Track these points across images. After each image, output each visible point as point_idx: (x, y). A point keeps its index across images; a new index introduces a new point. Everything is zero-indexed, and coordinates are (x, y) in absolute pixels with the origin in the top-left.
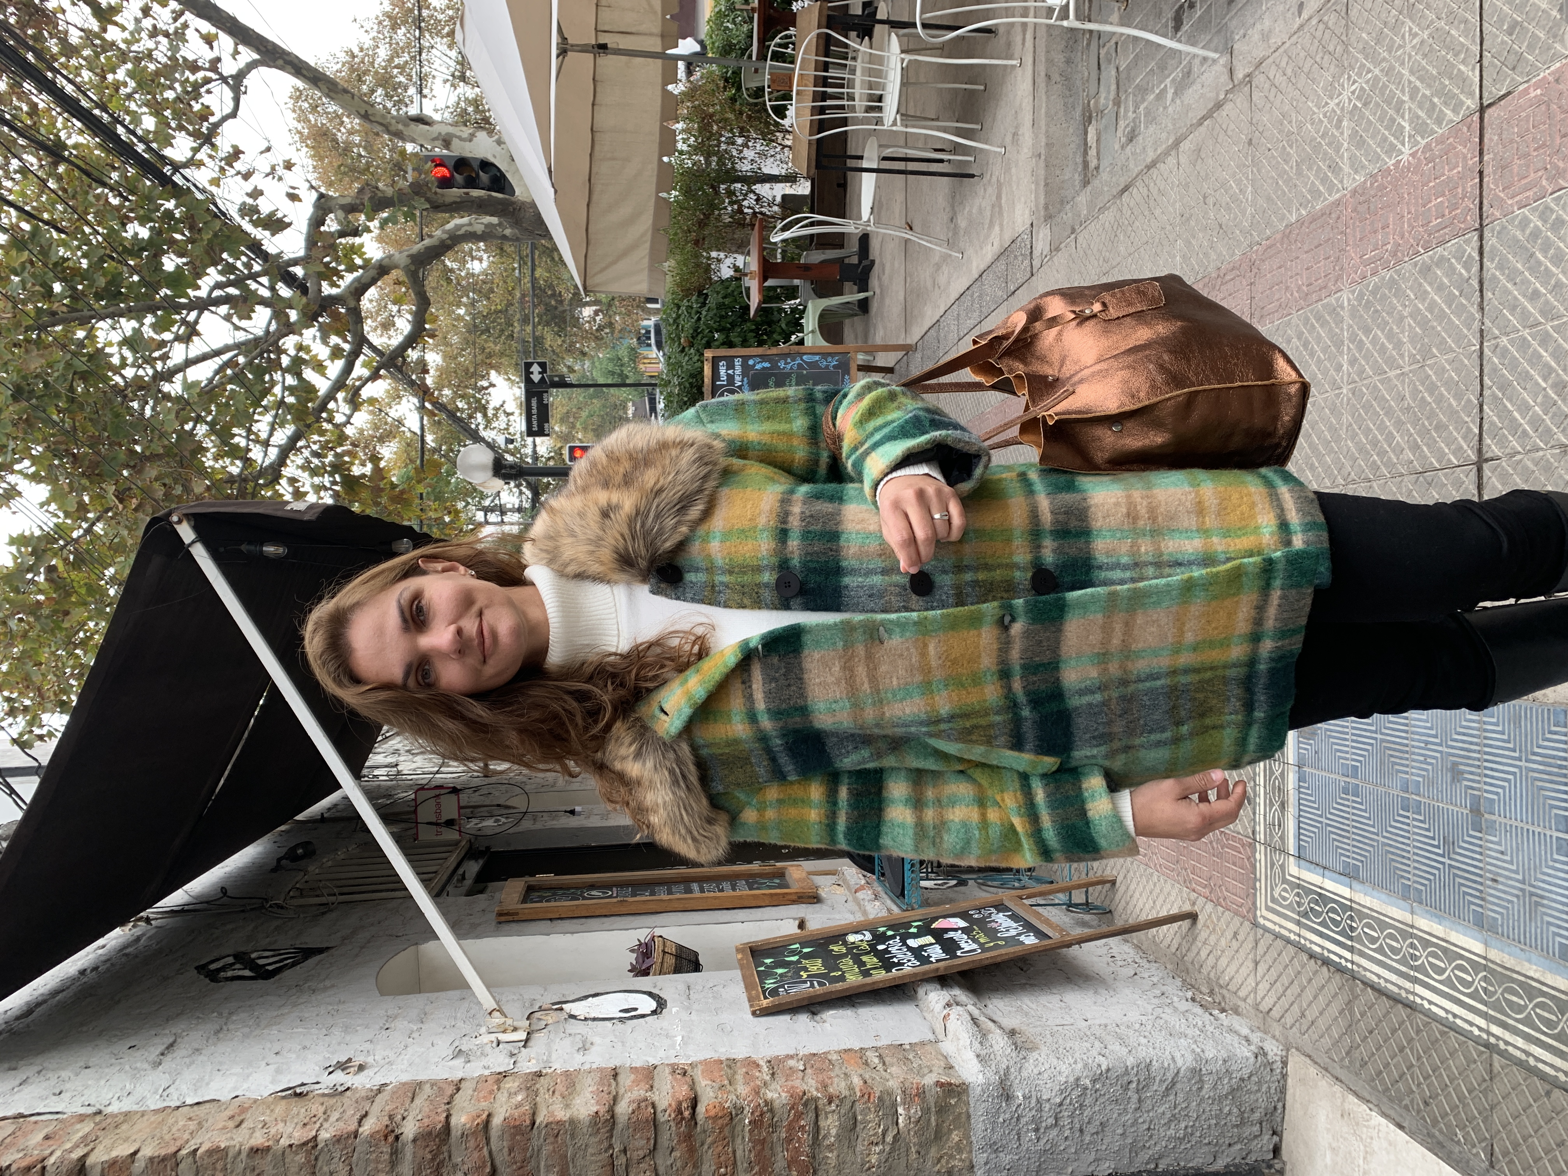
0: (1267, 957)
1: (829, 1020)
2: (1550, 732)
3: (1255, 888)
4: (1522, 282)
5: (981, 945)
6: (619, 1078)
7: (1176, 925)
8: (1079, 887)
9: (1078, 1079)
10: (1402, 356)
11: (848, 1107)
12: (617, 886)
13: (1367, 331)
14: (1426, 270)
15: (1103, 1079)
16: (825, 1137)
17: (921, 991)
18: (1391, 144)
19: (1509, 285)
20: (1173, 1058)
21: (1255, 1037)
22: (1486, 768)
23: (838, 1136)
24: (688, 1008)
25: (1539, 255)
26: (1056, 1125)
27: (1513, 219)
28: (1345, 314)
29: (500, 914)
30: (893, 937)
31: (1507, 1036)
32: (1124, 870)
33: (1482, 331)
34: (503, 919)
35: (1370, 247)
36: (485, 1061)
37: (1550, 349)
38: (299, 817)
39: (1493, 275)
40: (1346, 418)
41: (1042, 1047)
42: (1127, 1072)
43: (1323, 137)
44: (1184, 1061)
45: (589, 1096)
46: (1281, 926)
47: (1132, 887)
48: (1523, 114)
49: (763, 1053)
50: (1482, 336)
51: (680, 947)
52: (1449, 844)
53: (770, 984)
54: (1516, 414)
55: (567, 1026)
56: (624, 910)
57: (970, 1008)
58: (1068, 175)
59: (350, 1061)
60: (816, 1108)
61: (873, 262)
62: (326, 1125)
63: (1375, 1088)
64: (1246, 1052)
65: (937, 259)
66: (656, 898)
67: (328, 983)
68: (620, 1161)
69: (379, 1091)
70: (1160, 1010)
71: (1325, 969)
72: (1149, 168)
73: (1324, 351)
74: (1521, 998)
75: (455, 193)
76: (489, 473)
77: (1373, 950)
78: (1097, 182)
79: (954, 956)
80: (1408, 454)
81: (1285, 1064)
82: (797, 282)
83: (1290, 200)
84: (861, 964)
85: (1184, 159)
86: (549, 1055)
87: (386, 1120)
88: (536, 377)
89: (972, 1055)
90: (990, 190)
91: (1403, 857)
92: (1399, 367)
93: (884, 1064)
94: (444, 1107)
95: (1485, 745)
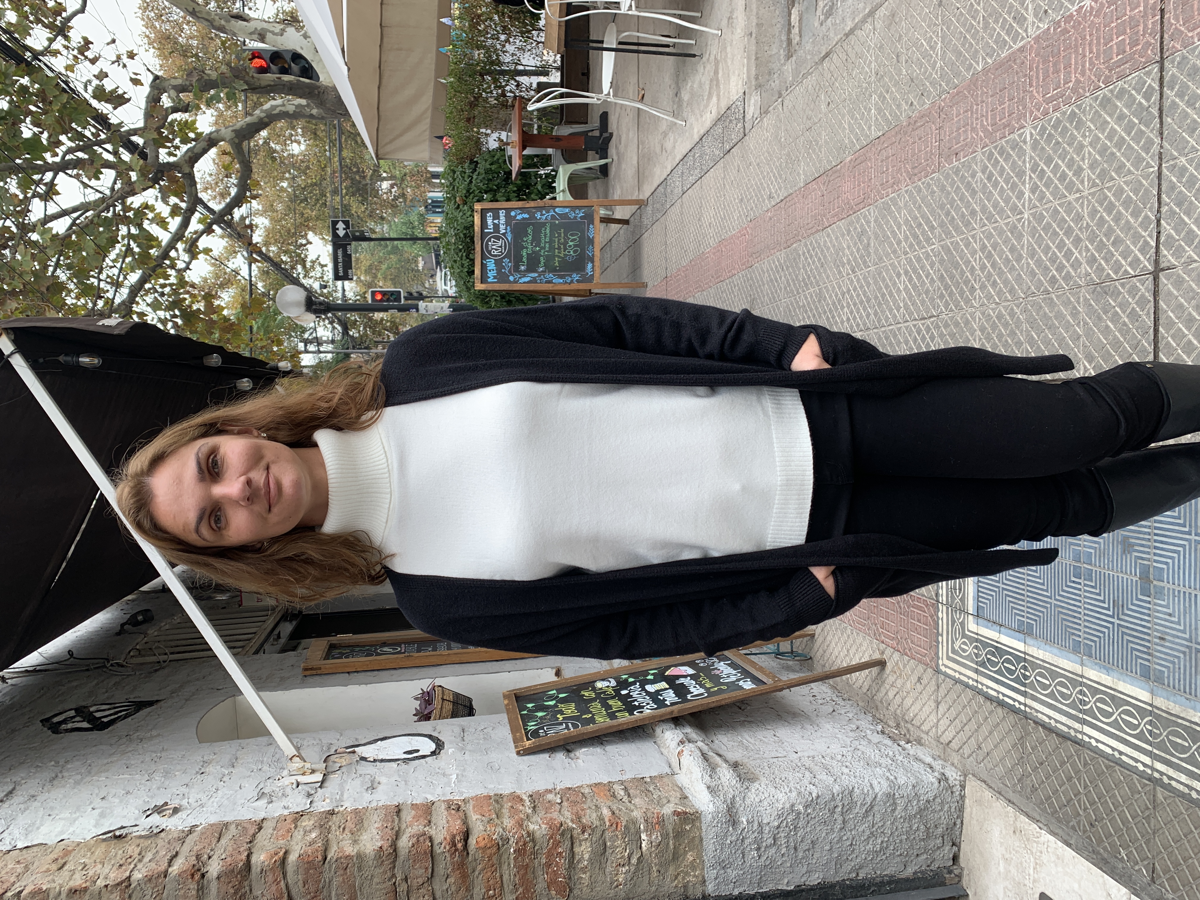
0: (948, 698)
1: (581, 756)
3: (938, 642)
5: (707, 690)
7: (867, 671)
9: (793, 806)
10: (1082, 182)
11: (599, 835)
12: (405, 643)
13: (1049, 161)
14: (1106, 103)
15: (814, 804)
16: (578, 862)
17: (658, 730)
19: (1189, 110)
20: (871, 785)
21: (937, 765)
22: (1156, 541)
23: (590, 859)
24: (463, 749)
26: (774, 844)
27: (1194, 50)
28: (1027, 148)
29: (306, 669)
30: (634, 683)
31: (1171, 772)
33: (1161, 153)
34: (307, 673)
35: (1053, 86)
36: (284, 802)
38: (144, 588)
39: (1173, 102)
40: (1027, 239)
41: (762, 778)
42: (833, 798)
44: (881, 787)
45: (375, 832)
46: (960, 673)
47: (829, 638)
49: (525, 790)
51: (457, 695)
52: (1118, 606)
53: (532, 726)
54: (1193, 226)
55: (358, 767)
56: (411, 663)
57: (700, 744)
58: (775, 51)
59: (166, 804)
60: (572, 837)
61: (611, 135)
62: (139, 866)
63: (1044, 810)
64: (931, 778)
65: (664, 127)
66: (438, 653)
67: (154, 733)
68: (402, 888)
69: (190, 832)
70: (857, 743)
71: (1000, 710)
72: (847, 35)
73: (1007, 182)
74: (1186, 740)
75: (269, 78)
76: (303, 309)
77: (1045, 695)
78: (801, 53)
79: (686, 700)
80: (1085, 267)
81: (963, 787)
82: (550, 151)
83: (977, 51)
84: (608, 707)
85: (879, 25)
86: (342, 795)
87: (193, 860)
88: (341, 233)
89: (704, 788)
90: (708, 67)
91: (1075, 617)
92: (1078, 191)
93: (629, 796)
94: (246, 846)
95: (1156, 522)
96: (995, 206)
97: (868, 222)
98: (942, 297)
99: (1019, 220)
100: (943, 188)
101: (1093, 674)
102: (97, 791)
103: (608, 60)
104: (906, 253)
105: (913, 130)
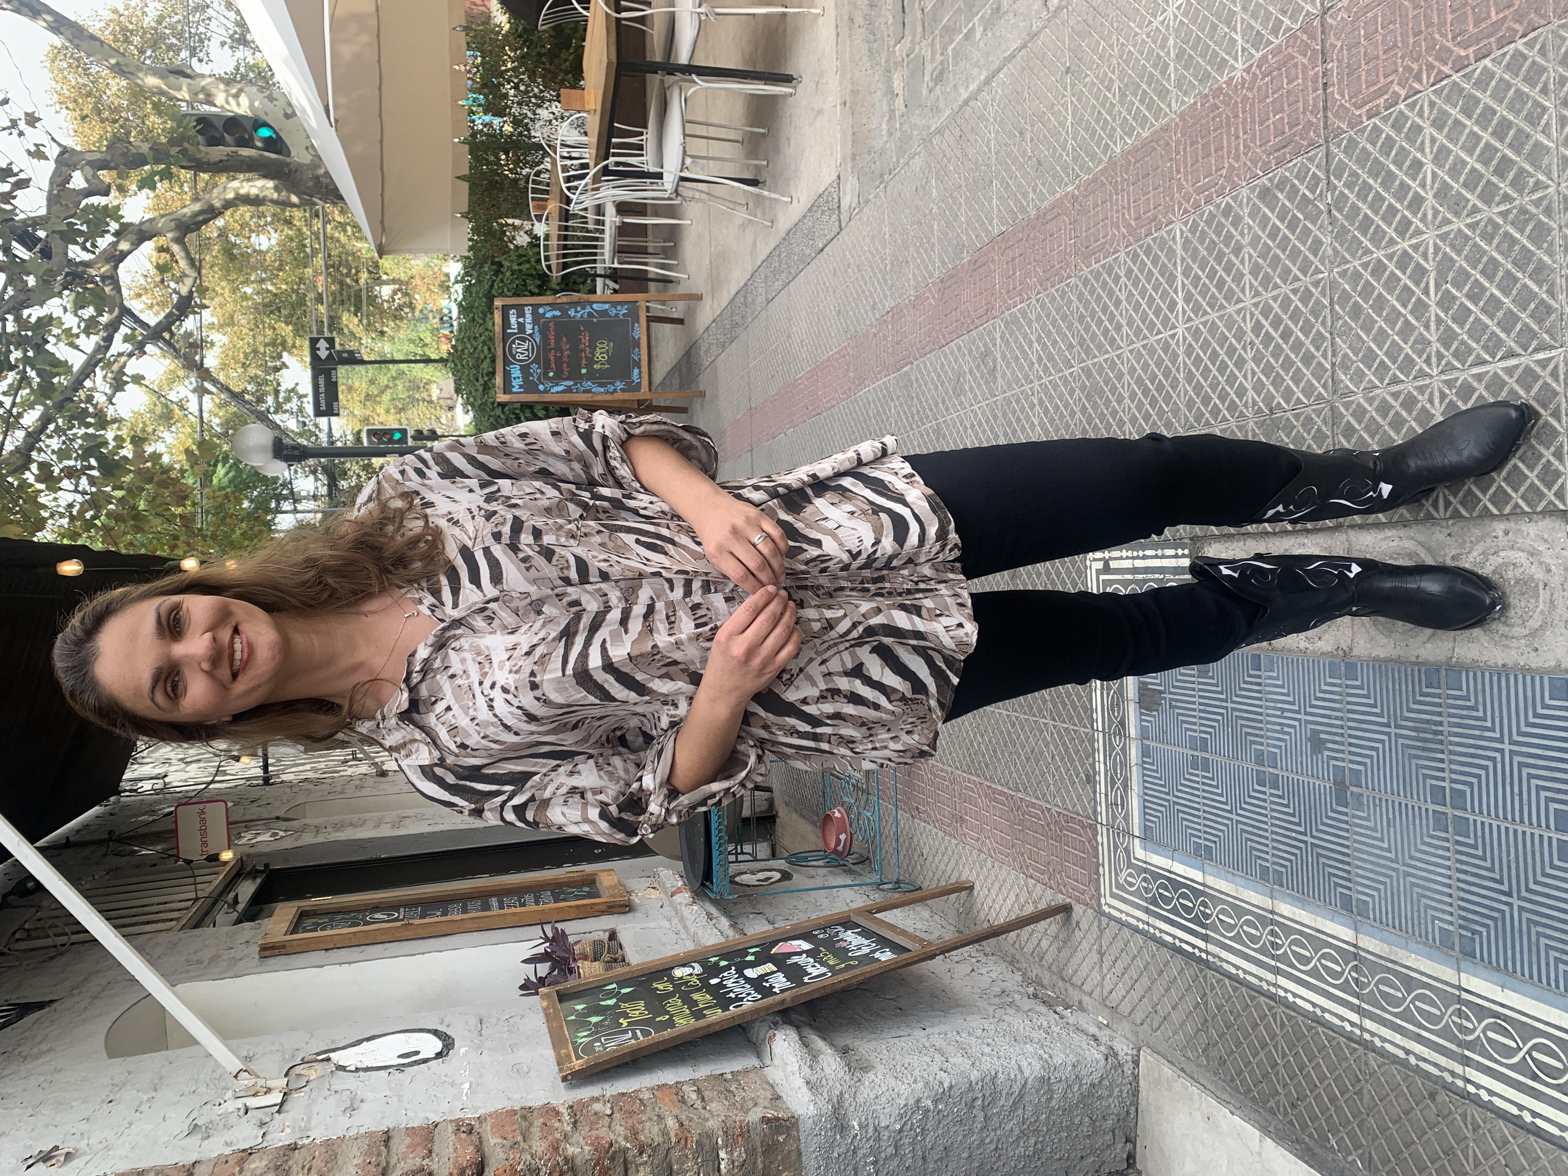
0: (1113, 947)
2: (1422, 694)
3: (1099, 875)
4: (1374, 199)
6: (391, 1144)
9: (918, 1101)
11: (662, 1156)
12: (405, 906)
13: (1203, 264)
14: (1266, 194)
15: (945, 1098)
18: (1222, 59)
19: (1361, 203)
20: (1019, 1068)
21: (1104, 1036)
22: (1350, 736)
24: (479, 1047)
25: (1393, 168)
26: (896, 1154)
27: (1363, 131)
28: (1178, 248)
29: (265, 948)
31: (1383, 1032)
34: (266, 953)
35: (1204, 173)
36: (226, 1136)
37: (1409, 271)
39: (1342, 194)
40: (1183, 360)
41: (878, 1066)
42: (971, 1088)
43: (1147, 58)
44: (1032, 1069)
45: (353, 1170)
46: (1127, 914)
48: (1372, 12)
49: (563, 1100)
50: (1332, 261)
52: (1311, 820)
54: (1372, 345)
55: (333, 1081)
56: (411, 934)
58: (875, 124)
59: (55, 1148)
60: (625, 1160)
63: (1235, 1089)
64: (1095, 1054)
66: (449, 918)
70: (1002, 1011)
71: (1176, 960)
72: (961, 107)
73: (1156, 289)
74: (1399, 990)
76: (270, 455)
77: (1230, 939)
78: (904, 126)
80: (1252, 395)
81: (1136, 1063)
83: (1113, 129)
85: (998, 94)
86: (308, 1121)
88: (323, 354)
89: (801, 1082)
90: (794, 144)
91: (1261, 836)
92: (1240, 301)
93: (703, 1100)
95: (1349, 711)
96: (1144, 318)
97: (993, 340)
99: (1173, 336)
100: (1081, 297)
101: (1285, 909)
104: (1040, 378)
105: (1043, 224)
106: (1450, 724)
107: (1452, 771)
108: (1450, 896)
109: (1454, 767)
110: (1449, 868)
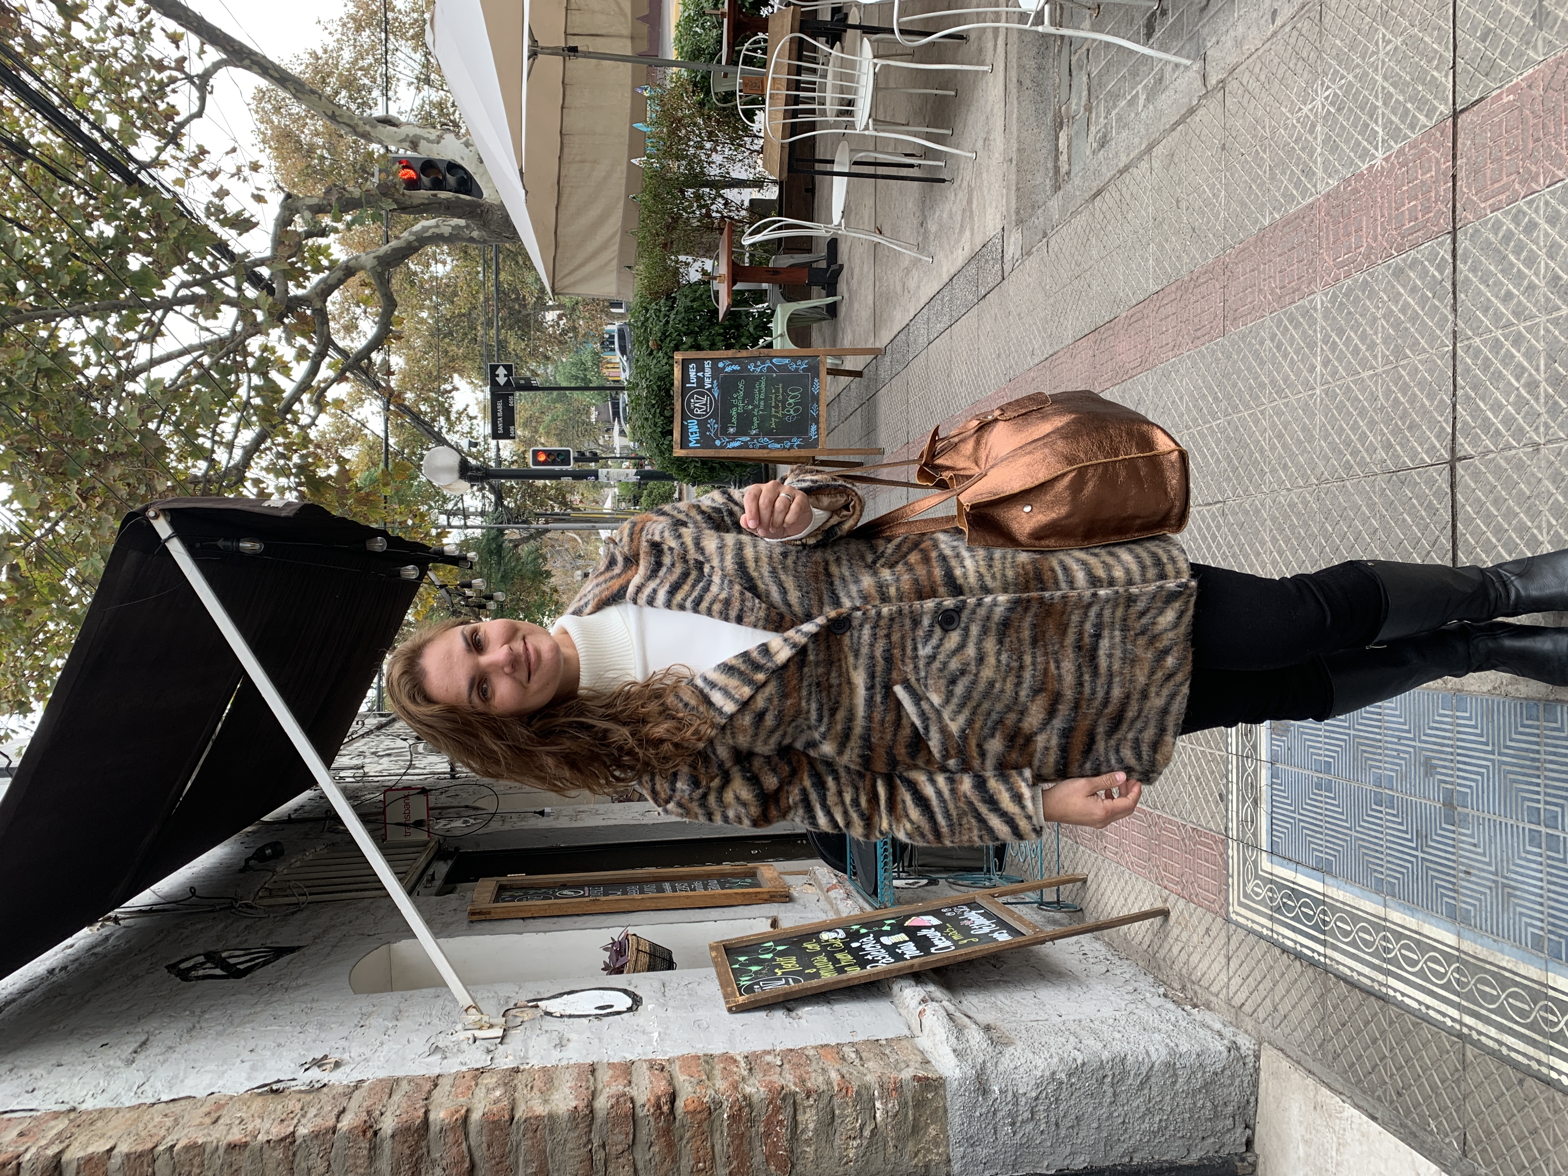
0: (1239, 953)
1: (805, 1016)
2: (1523, 726)
3: (1227, 885)
4: (1495, 284)
5: (955, 943)
6: (597, 1074)
7: (1147, 922)
8: (1051, 885)
9: (1054, 1073)
10: (1375, 357)
11: (826, 1101)
12: (589, 886)
13: (1341, 332)
14: (1399, 272)
15: (1078, 1073)
16: (802, 1132)
17: (896, 988)
18: (1364, 148)
19: (1482, 287)
20: (1147, 1052)
21: (1228, 1032)
22: (1458, 761)
23: (816, 1130)
24: (664, 1005)
25: (1512, 258)
26: (1032, 1118)
27: (1486, 222)
28: (1318, 316)
29: (472, 913)
30: (866, 935)
31: (1480, 1026)
32: (1095, 869)
33: (1455, 332)
34: (475, 918)
35: (1344, 250)
36: (461, 1058)
37: (1523, 349)
38: (266, 818)
39: (1467, 277)
40: (1319, 418)
41: (1018, 1042)
42: (1102, 1066)
43: (1296, 142)
44: (1159, 1054)
45: (568, 1091)
46: (1253, 922)
47: (1103, 885)
48: (1496, 119)
49: (739, 1050)
50: (1455, 337)
51: (653, 946)
52: (1422, 837)
53: (745, 981)
54: (1489, 413)
55: (543, 1023)
56: (597, 909)
57: (946, 1003)
58: (1039, 180)
59: (325, 1057)
60: (794, 1102)
61: (841, 267)
62: (303, 1121)
63: (1347, 1080)
64: (1219, 1046)
65: (907, 263)
66: (628, 897)
67: (300, 982)
68: (600, 1156)
69: (356, 1087)
70: (1133, 1006)
71: (1298, 963)
72: (1121, 172)
73: (1297, 352)
74: (1494, 988)
75: (423, 194)
76: (456, 475)
77: (1346, 944)
78: (1068, 187)
79: (928, 953)
80: (1381, 454)
81: (1257, 1057)
82: (765, 286)
83: (1263, 205)
84: (835, 961)
85: (1156, 164)
86: (527, 1051)
87: (364, 1116)
88: (502, 380)
89: (949, 1050)
90: (960, 195)
91: (1376, 851)
92: (1372, 368)
93: (861, 1059)
94: (422, 1103)
95: (1459, 740)
96: (1286, 379)
97: (1146, 390)
98: (1229, 479)
99: (1311, 397)
100: (1229, 357)
101: (1397, 916)
102: (243, 1043)
103: (839, 185)
104: (1188, 428)
105: (1195, 287)
106: (1546, 753)
107: (1546, 794)
108: (1541, 904)
109: (1549, 791)
110: (1541, 880)
